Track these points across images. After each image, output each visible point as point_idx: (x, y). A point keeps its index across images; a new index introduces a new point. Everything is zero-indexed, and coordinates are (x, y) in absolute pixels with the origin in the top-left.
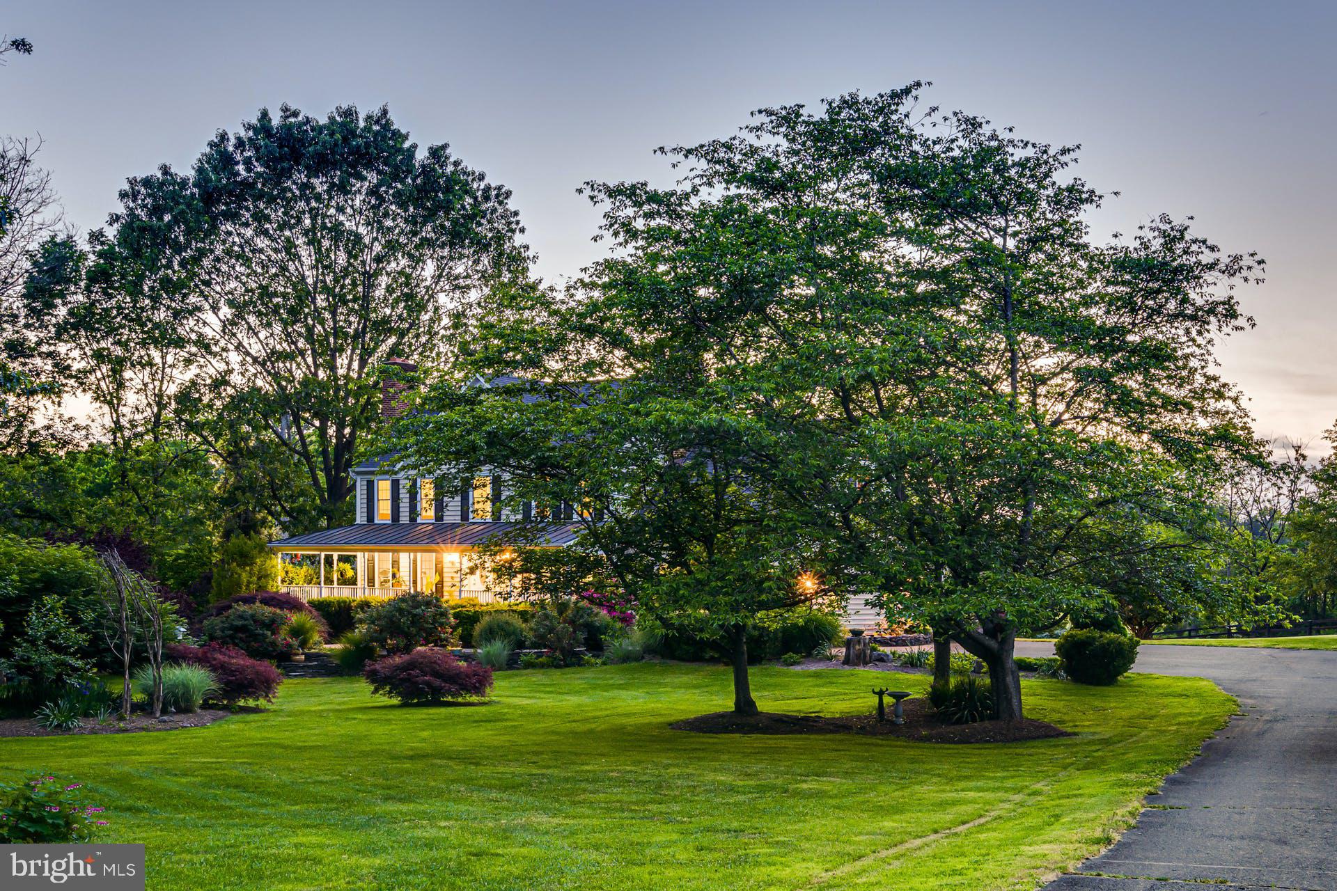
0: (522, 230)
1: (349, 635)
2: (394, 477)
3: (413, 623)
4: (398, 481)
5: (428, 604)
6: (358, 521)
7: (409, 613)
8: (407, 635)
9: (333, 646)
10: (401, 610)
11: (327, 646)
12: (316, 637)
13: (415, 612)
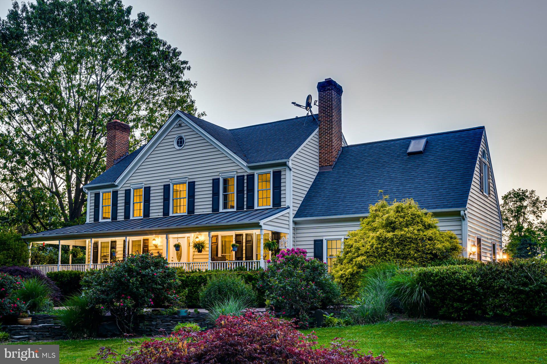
0: (189, 68)
1: (75, 298)
2: (115, 189)
3: (142, 283)
4: (117, 192)
5: (157, 265)
6: (88, 221)
7: (138, 273)
8: (135, 296)
9: (61, 308)
10: (130, 271)
11: (56, 308)
12: (47, 301)
13: (143, 272)
